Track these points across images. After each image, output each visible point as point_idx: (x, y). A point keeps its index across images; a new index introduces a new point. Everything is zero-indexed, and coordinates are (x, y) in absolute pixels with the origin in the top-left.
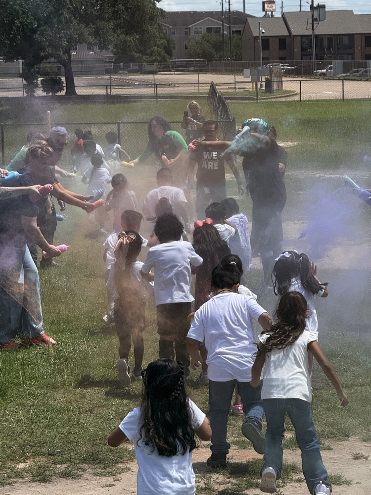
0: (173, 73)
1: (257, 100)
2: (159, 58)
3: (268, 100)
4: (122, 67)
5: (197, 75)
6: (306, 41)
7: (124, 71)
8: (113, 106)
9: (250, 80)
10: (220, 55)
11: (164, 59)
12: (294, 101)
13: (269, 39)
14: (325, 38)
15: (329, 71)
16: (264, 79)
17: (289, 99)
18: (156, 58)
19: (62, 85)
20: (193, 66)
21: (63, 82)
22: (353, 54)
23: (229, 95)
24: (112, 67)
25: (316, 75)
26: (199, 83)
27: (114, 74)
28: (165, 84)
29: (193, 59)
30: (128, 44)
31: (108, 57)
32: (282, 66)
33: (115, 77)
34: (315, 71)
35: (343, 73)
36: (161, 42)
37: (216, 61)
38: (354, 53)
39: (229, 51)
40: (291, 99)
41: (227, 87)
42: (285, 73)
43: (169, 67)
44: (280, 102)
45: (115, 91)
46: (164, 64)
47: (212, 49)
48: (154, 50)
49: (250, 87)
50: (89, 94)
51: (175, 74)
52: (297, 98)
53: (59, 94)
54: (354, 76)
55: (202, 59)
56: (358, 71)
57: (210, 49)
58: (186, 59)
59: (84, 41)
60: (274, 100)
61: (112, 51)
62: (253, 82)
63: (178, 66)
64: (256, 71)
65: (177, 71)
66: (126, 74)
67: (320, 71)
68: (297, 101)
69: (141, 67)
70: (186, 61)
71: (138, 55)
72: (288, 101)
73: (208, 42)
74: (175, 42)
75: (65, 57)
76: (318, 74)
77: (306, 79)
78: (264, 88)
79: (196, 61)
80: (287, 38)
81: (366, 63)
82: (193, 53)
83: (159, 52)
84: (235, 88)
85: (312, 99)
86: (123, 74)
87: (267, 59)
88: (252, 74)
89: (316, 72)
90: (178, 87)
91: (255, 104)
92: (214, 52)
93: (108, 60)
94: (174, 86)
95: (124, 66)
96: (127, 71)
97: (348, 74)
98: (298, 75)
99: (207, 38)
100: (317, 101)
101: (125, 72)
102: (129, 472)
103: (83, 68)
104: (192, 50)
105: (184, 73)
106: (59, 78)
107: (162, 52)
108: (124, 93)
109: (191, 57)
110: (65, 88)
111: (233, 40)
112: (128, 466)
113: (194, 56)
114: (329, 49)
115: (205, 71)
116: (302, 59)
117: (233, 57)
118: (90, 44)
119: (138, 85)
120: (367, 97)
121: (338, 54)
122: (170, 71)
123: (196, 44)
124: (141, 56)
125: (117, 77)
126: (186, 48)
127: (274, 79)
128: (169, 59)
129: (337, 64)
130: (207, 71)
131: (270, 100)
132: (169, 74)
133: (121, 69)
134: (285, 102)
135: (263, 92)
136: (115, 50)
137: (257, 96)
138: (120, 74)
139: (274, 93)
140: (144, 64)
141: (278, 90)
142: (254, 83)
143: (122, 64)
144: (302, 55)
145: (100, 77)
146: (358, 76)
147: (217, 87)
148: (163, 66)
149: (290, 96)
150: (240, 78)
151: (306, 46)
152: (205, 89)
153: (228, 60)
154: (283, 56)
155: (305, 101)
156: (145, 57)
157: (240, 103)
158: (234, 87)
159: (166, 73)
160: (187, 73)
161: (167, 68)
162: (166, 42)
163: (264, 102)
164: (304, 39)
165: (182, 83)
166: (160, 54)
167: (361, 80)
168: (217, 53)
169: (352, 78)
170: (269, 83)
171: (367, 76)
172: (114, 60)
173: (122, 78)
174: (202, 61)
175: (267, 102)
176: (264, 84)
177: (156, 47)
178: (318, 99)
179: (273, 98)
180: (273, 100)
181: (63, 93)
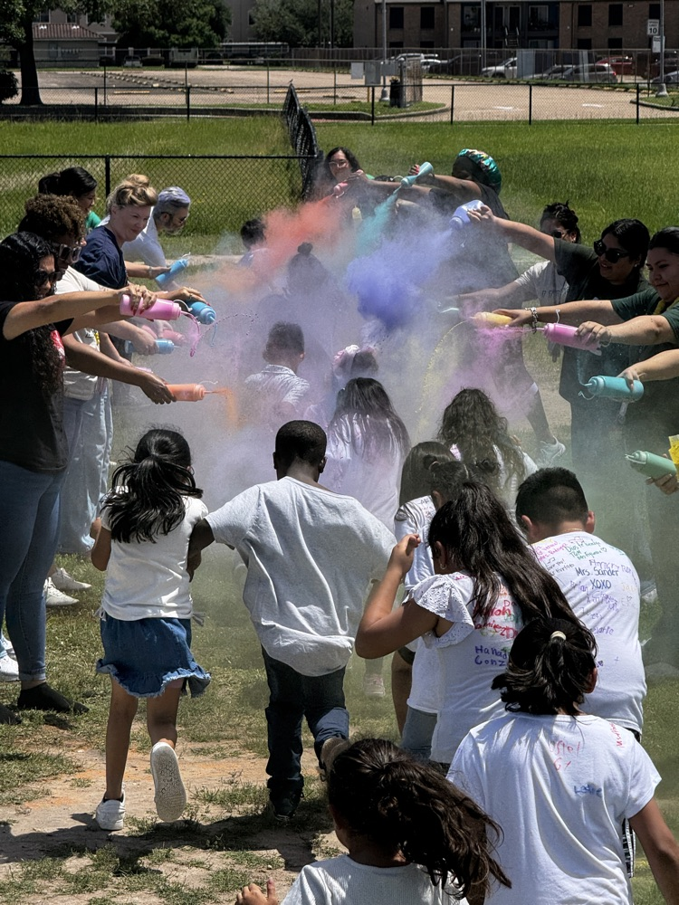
0: (225, 67)
1: (373, 119)
2: (200, 40)
3: (393, 120)
4: (131, 54)
5: (266, 72)
6: (471, 14)
7: (134, 62)
8: (106, 125)
9: (363, 83)
10: (313, 36)
11: (209, 42)
12: (441, 123)
13: (402, 9)
14: (506, 8)
15: (511, 68)
16: (388, 83)
17: (431, 119)
18: (194, 39)
19: (15, 86)
20: (262, 56)
21: (17, 80)
22: (555, 39)
23: (323, 110)
24: (114, 55)
25: (487, 76)
26: (268, 87)
27: (116, 68)
28: (207, 88)
29: (262, 43)
30: (140, 12)
31: (105, 36)
32: (426, 58)
33: (117, 73)
34: (485, 69)
35: (536, 73)
36: (205, 9)
37: (305, 46)
38: (558, 37)
39: (329, 28)
40: (437, 118)
41: (321, 95)
42: (431, 71)
43: (218, 56)
44: (415, 124)
45: (114, 99)
46: (207, 51)
47: (297, 24)
48: (190, 25)
49: (362, 95)
50: (65, 103)
51: (228, 70)
52: (446, 117)
53: (9, 101)
54: (556, 78)
55: (279, 43)
56: (562, 71)
57: (295, 24)
58: (251, 41)
59: (58, 5)
60: (405, 120)
61: (113, 26)
62: (369, 87)
63: (234, 56)
64: (373, 67)
65: (233, 63)
66: (139, 67)
67: (493, 68)
68: (446, 123)
69: (166, 54)
70: (250, 46)
71: (160, 33)
72: (429, 123)
73: (292, 11)
74: (230, 11)
75: (20, 34)
76: (490, 74)
77: (467, 83)
78: (388, 98)
79: (268, 46)
80: (436, 7)
81: (577, 56)
82: (264, 30)
83: (200, 27)
84: (335, 97)
85: (475, 119)
86: (133, 67)
87: (400, 44)
88: (367, 72)
89: (487, 71)
90: (232, 93)
91: (369, 128)
92: (301, 30)
93: (105, 40)
94: (225, 91)
95: (135, 52)
96: (142, 61)
97: (545, 75)
98: (453, 74)
99: (289, 4)
100: (482, 123)
101: (137, 63)
102: (48, 798)
103: (60, 55)
104: (262, 26)
105: (244, 67)
106: (10, 73)
107: (207, 28)
108: (130, 102)
109: (259, 38)
110: (20, 91)
111: (337, 9)
112: (47, 786)
113: (265, 37)
114: (512, 29)
115: (285, 65)
116: (462, 46)
117: (336, 40)
118: (68, 11)
119: (159, 87)
120: (573, 117)
121: (529, 38)
122: (221, 63)
123: (270, 16)
124: (167, 35)
125: (121, 73)
126: (252, 22)
127: (407, 81)
128: (219, 42)
129: (526, 55)
130: (287, 66)
131: (397, 120)
132: (217, 70)
133: (129, 58)
134: (425, 124)
135: (385, 106)
136: (118, 23)
137: (373, 113)
138: (127, 67)
139: (405, 107)
140: (173, 49)
141: (415, 101)
142: (371, 89)
143: (131, 49)
144: (463, 39)
145: (90, 73)
146: (562, 79)
147: (299, 96)
148: (207, 54)
149: (435, 113)
150: (343, 79)
151: (471, 22)
152: (278, 98)
153: (327, 46)
154: (429, 40)
155: (460, 123)
156: (174, 38)
157: (343, 125)
158: (332, 94)
159: (213, 67)
160: (251, 67)
161: (214, 58)
162: (214, 10)
163: (385, 123)
164: (468, 10)
165: (240, 85)
166: (201, 32)
167: (567, 86)
168: (307, 33)
169: (552, 82)
170: (397, 90)
171: (578, 78)
172: (116, 42)
173: (129, 75)
174: (279, 46)
175: (390, 124)
176: (388, 90)
177: (195, 20)
178: (484, 119)
179: (404, 117)
180: (401, 120)
181: (16, 100)
